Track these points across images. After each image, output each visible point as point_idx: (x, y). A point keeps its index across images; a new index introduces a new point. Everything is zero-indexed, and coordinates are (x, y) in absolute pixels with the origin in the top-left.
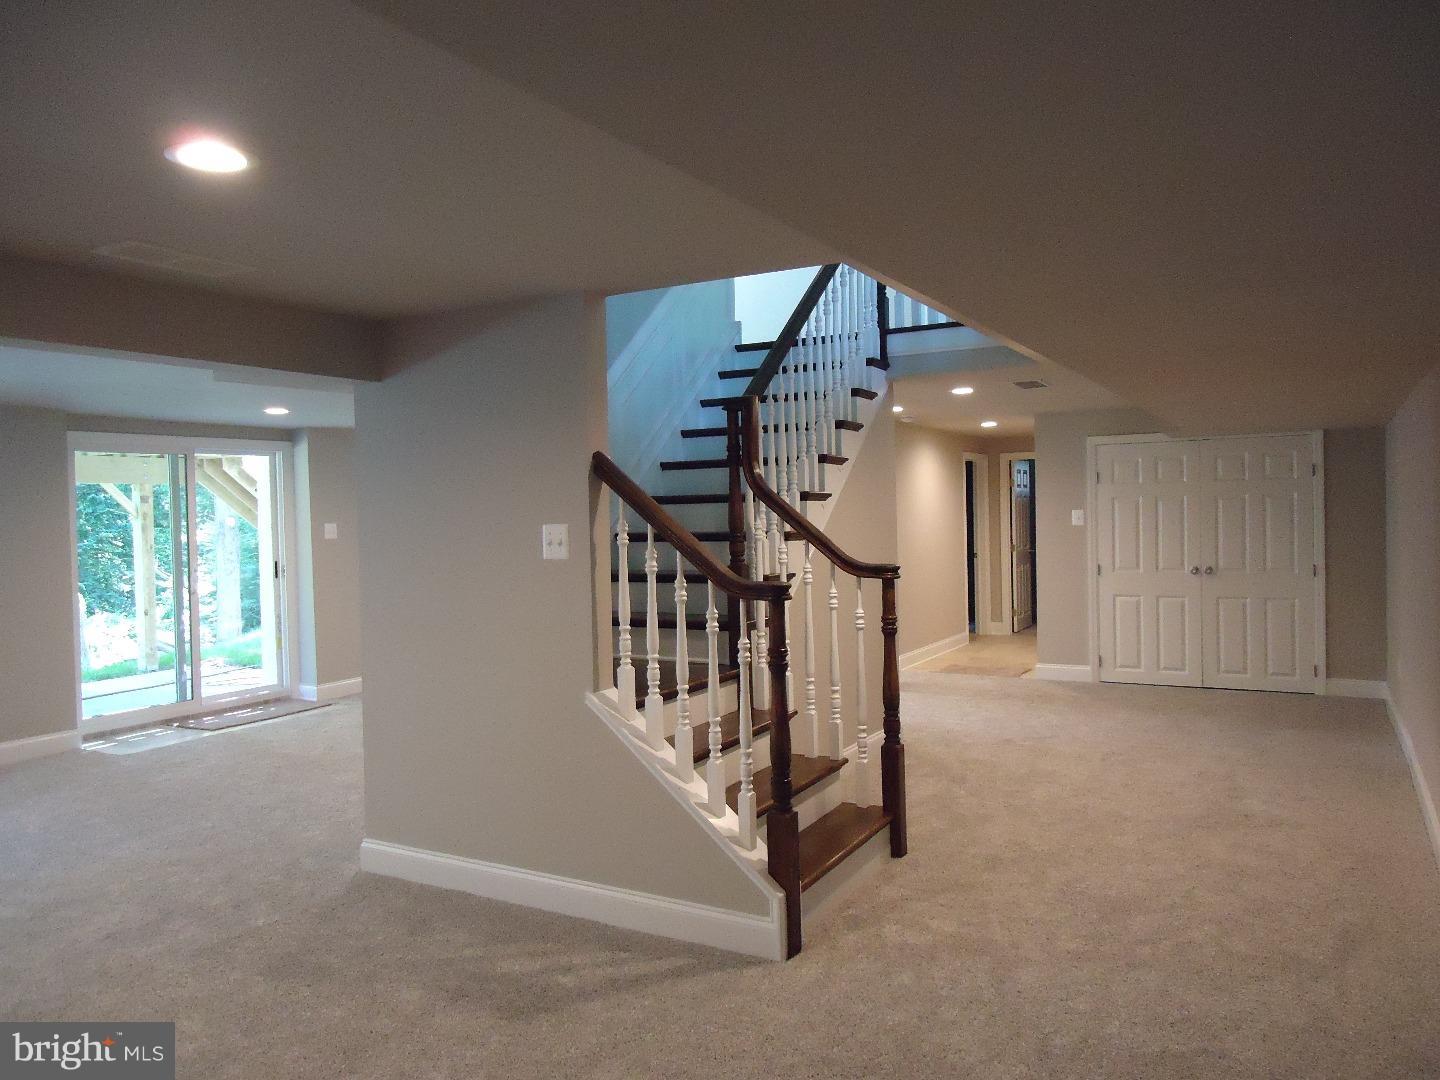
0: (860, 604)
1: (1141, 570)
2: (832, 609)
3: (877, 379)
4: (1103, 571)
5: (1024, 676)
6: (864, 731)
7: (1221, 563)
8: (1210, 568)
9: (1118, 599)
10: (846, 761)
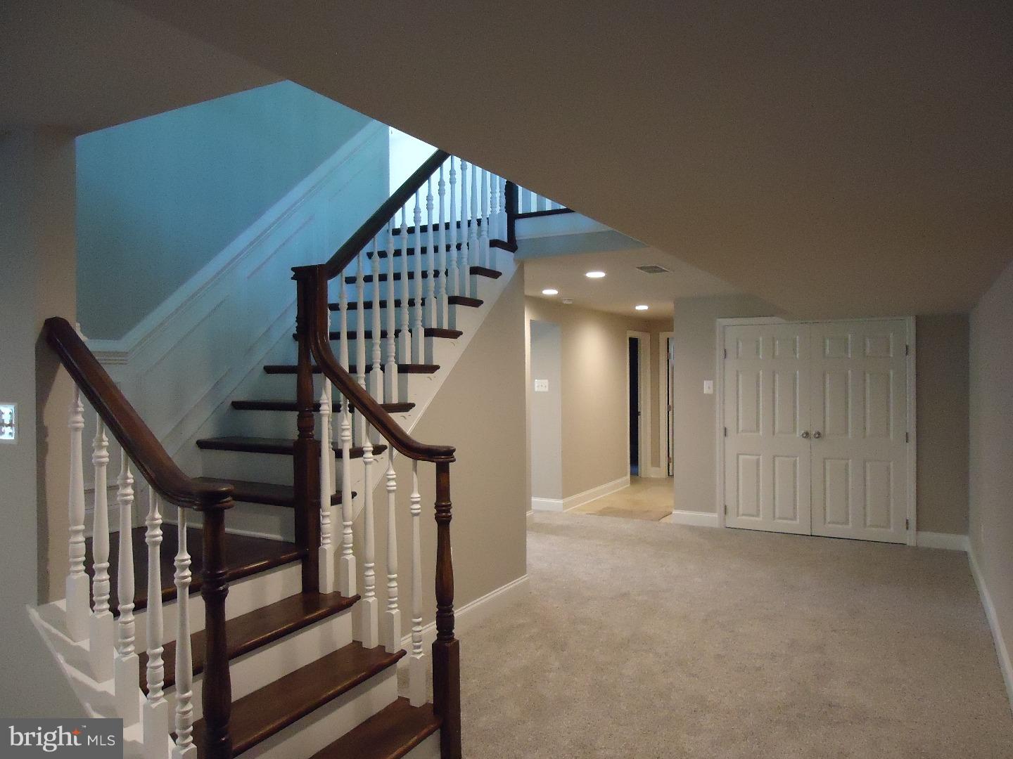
0: (416, 489)
1: (761, 433)
2: (389, 492)
3: (503, 260)
4: (728, 433)
5: (663, 520)
6: (418, 624)
7: (828, 429)
8: (819, 434)
9: (741, 457)
10: (403, 653)
